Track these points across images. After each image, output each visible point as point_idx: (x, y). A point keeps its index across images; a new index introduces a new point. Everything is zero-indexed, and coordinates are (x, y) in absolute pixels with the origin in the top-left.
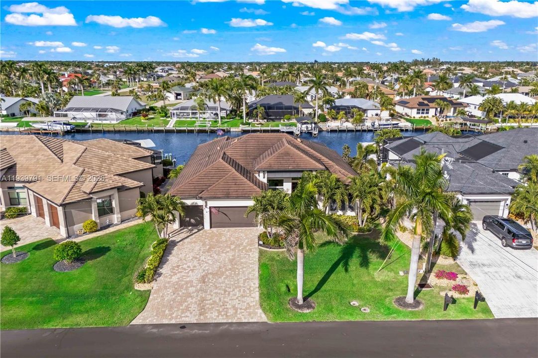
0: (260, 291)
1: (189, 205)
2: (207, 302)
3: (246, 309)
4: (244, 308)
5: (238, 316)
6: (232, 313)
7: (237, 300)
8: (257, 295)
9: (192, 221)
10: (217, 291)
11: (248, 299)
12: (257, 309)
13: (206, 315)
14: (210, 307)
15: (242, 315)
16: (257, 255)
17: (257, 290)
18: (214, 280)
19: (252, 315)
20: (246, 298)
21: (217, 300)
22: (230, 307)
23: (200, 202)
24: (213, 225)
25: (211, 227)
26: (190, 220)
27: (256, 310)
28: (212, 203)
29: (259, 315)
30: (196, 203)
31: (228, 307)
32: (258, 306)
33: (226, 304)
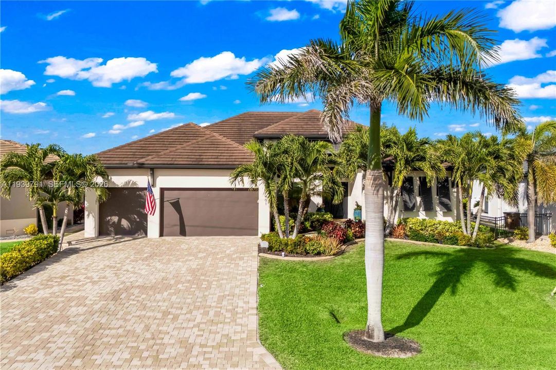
0: (262, 315)
1: (120, 186)
2: (107, 332)
3: (219, 345)
4: (215, 344)
5: (192, 360)
6: (174, 354)
7: (195, 330)
8: (253, 322)
9: (125, 223)
10: (143, 313)
11: (227, 327)
12: (253, 346)
13: (94, 357)
14: (113, 341)
15: (205, 359)
16: (255, 264)
17: (255, 312)
18: (144, 296)
19: (235, 359)
20: (220, 326)
21: (139, 329)
22: (172, 341)
23: (142, 181)
24: (165, 230)
25: (161, 235)
26: (120, 221)
27: (249, 350)
28: (165, 181)
29: (256, 358)
30: (134, 183)
31: (166, 341)
32: (255, 339)
33: (161, 336)
